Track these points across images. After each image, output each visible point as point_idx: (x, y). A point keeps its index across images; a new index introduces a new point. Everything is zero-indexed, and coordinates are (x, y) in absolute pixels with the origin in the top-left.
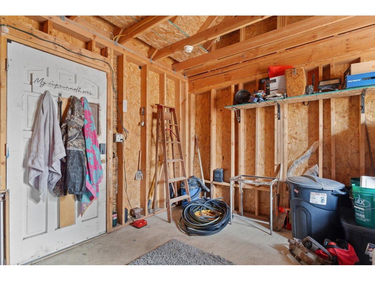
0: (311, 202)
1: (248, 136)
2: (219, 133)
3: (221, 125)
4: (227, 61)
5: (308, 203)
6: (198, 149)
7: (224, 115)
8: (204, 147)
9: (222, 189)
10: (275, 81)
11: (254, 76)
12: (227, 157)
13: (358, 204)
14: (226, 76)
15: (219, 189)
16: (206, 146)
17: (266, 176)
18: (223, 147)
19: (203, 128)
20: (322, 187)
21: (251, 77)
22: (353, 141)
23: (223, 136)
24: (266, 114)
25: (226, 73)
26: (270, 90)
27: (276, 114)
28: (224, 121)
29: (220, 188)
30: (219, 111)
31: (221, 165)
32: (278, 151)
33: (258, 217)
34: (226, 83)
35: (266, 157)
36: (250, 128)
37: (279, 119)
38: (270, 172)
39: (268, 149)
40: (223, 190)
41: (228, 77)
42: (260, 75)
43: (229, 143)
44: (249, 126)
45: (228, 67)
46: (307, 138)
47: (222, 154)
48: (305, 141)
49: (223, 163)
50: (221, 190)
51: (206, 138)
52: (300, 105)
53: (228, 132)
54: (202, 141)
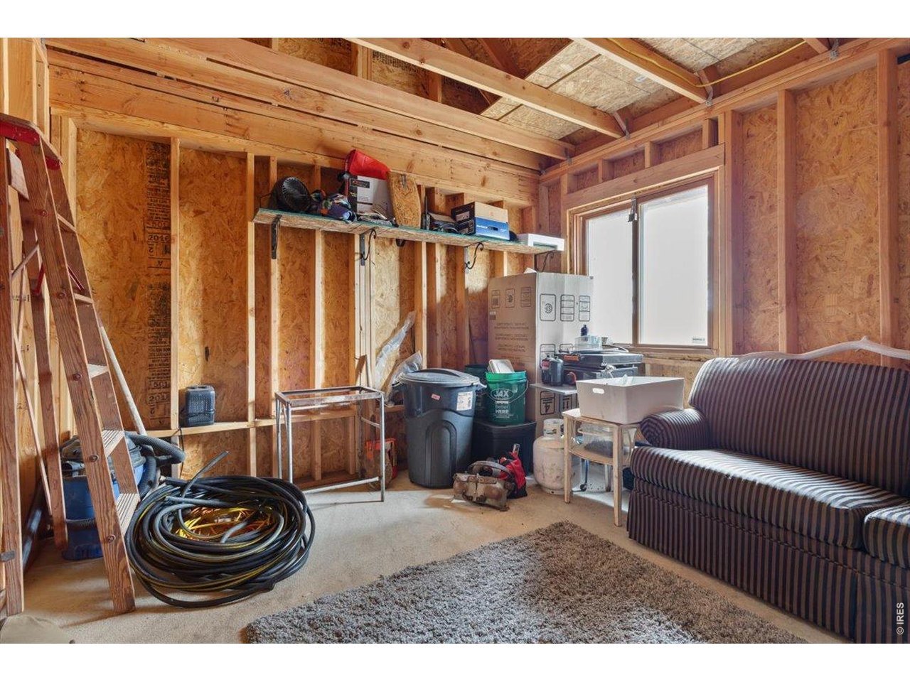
0: (458, 409)
1: (285, 294)
2: (192, 280)
3: (197, 255)
4: (240, 81)
5: (453, 413)
6: (103, 328)
7: (210, 229)
8: (125, 321)
9: (205, 446)
10: (367, 185)
11: (312, 155)
12: (221, 348)
13: (500, 397)
14: (231, 121)
15: (193, 449)
16: (134, 317)
17: (327, 386)
18: (205, 321)
19: (115, 254)
20: (471, 382)
21: (304, 154)
22: (451, 313)
23: (205, 290)
24: (328, 247)
25: (229, 112)
26: (358, 200)
27: (357, 253)
28: (208, 246)
29: (195, 446)
30: (191, 214)
31: (201, 375)
32: (361, 329)
33: (323, 481)
34: (232, 139)
35: (327, 343)
36: (290, 275)
37: (363, 264)
38: (336, 375)
39: (332, 326)
40: (208, 448)
41: (237, 125)
42: (324, 158)
43: (225, 310)
44: (287, 270)
45: (237, 98)
46: (398, 307)
47: (204, 340)
48: (395, 310)
49: (205, 366)
50: (200, 449)
51: (133, 290)
52: (387, 243)
53: (225, 279)
54: (112, 300)
